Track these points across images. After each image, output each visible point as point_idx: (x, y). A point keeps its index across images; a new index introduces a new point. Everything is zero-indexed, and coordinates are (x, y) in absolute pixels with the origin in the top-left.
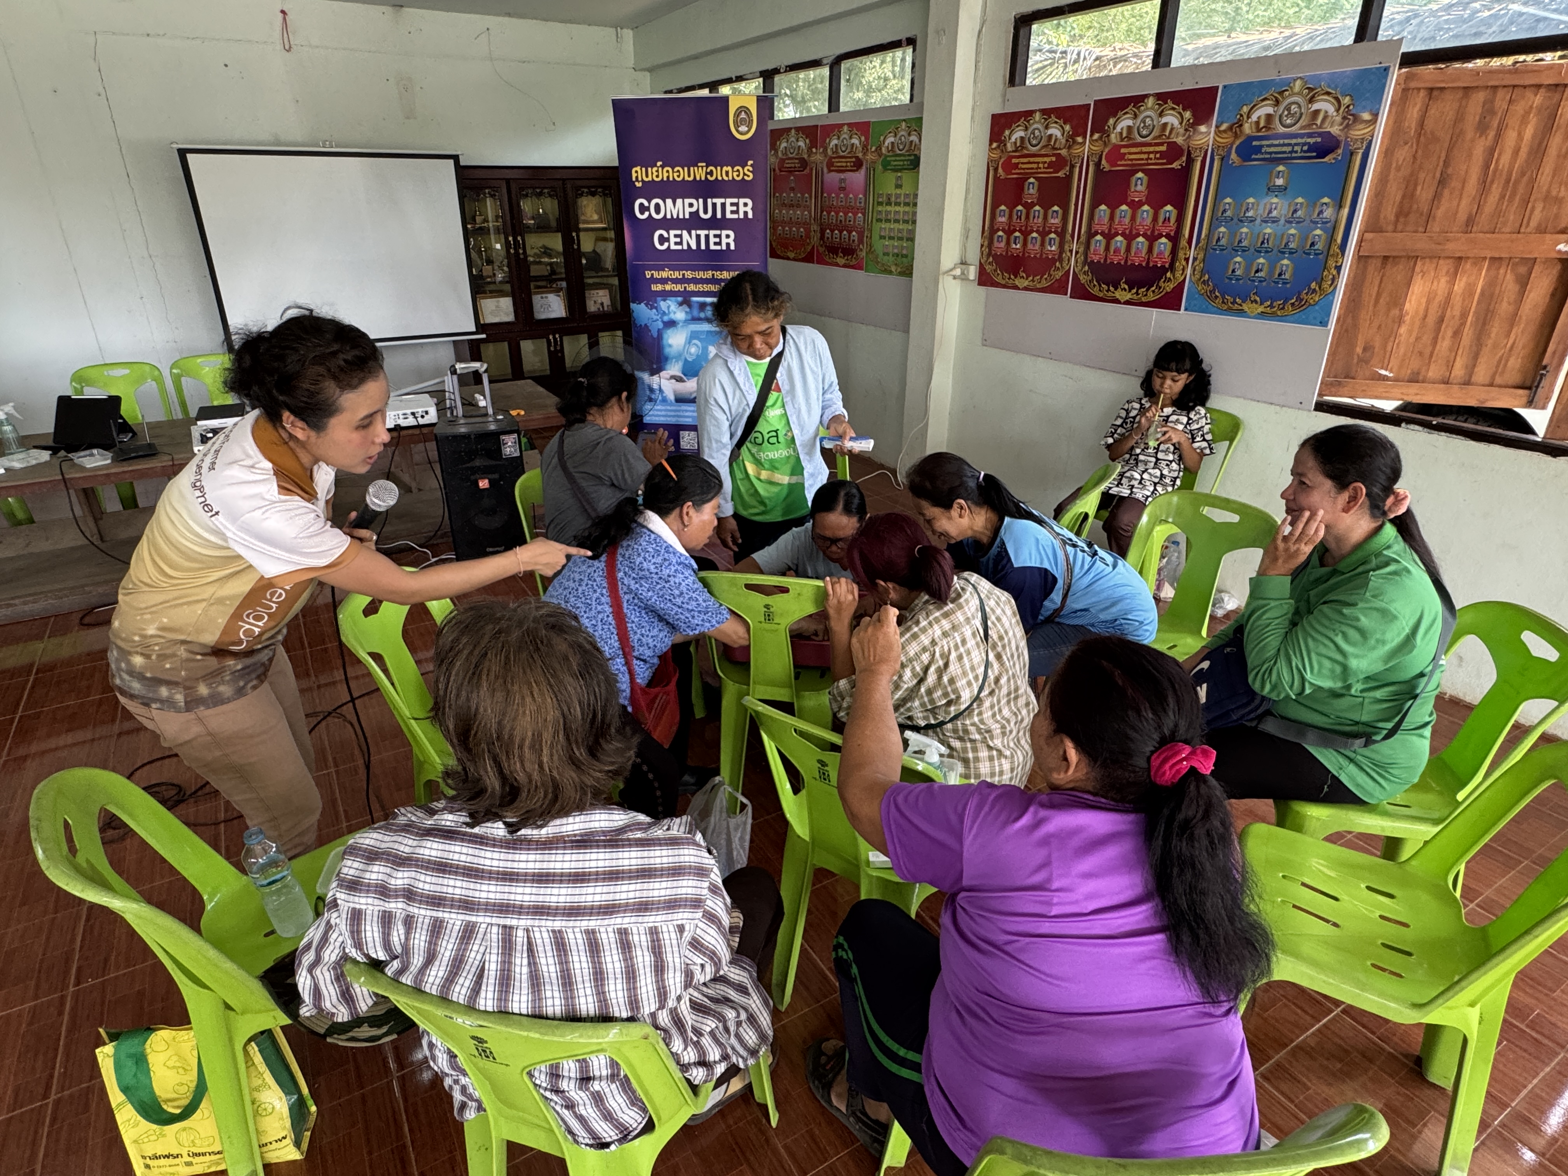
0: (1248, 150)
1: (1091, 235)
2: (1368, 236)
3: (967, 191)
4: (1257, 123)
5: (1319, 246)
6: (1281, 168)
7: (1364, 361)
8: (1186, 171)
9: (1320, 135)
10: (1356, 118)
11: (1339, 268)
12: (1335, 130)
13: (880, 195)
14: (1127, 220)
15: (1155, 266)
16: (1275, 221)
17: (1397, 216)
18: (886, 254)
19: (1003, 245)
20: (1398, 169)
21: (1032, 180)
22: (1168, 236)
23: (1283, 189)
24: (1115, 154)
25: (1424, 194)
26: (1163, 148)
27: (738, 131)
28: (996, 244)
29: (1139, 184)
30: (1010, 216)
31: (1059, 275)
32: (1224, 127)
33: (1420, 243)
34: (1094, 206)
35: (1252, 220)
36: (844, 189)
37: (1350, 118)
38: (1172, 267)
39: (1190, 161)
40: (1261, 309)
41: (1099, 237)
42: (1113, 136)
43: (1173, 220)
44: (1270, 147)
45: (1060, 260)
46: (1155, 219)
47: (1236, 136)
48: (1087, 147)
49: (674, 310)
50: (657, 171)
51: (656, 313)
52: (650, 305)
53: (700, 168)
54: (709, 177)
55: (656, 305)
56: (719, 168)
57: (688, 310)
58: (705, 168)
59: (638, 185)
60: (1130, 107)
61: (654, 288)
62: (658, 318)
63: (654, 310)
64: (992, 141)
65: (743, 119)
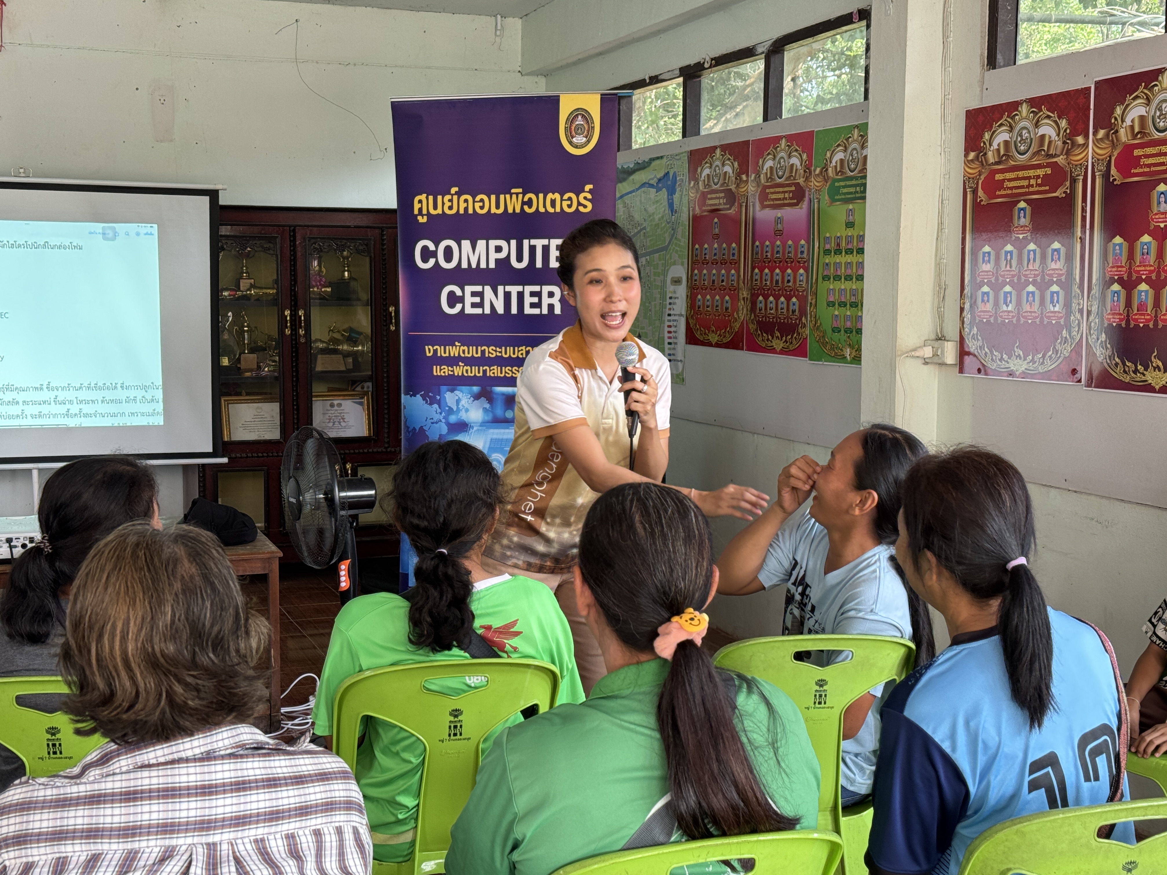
13: (826, 240)
18: (836, 330)
19: (989, 306)
21: (1022, 205)
24: (1127, 160)
27: (571, 143)
31: (1067, 349)
34: (1106, 238)
36: (781, 232)
48: (1091, 149)
49: (466, 406)
50: (451, 201)
51: (439, 410)
52: (430, 397)
53: (514, 196)
54: (526, 208)
55: (438, 397)
56: (541, 196)
57: (487, 406)
58: (520, 196)
59: (422, 220)
60: (1141, 88)
61: (438, 371)
62: (441, 418)
63: (436, 406)
64: (968, 149)
65: (578, 127)
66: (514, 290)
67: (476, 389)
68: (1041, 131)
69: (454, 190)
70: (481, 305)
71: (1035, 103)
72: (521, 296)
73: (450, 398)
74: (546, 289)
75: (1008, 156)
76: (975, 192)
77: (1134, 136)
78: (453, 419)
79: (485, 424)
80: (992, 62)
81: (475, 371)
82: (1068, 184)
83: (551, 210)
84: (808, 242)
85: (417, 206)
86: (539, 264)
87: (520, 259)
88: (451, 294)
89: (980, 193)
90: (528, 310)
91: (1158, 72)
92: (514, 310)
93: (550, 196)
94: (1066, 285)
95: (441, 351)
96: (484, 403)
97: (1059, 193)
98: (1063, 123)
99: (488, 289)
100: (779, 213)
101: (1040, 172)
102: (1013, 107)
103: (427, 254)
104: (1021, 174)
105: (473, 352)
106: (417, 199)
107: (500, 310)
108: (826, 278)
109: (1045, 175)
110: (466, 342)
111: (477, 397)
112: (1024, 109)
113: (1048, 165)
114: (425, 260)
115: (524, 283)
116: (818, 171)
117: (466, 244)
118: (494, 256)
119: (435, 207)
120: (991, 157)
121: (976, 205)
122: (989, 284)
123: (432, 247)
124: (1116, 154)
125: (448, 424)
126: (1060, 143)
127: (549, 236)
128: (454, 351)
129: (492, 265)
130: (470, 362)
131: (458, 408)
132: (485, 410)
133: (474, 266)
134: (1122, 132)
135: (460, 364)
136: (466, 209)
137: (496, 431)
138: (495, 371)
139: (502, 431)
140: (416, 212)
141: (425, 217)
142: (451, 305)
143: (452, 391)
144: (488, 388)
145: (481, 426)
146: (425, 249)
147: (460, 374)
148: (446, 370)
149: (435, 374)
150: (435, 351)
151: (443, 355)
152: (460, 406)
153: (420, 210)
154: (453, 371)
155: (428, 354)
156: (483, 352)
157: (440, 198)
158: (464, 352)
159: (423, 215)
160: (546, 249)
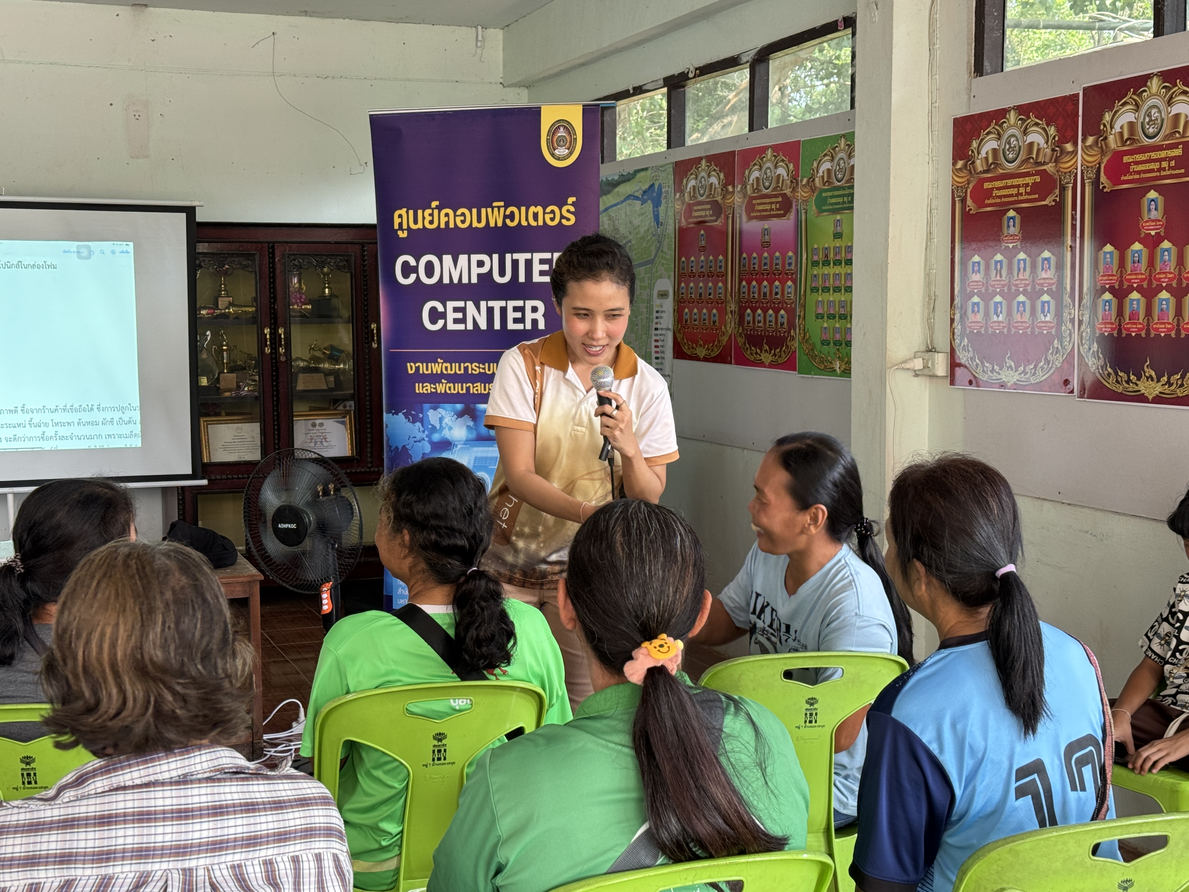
1: (1097, 293)
18: (825, 343)
19: (980, 317)
21: (1011, 213)
24: (1117, 167)
26: (1179, 152)
27: (553, 155)
34: (1096, 247)
36: (768, 244)
46: (1181, 262)
48: (1080, 156)
49: (450, 423)
50: (431, 215)
51: (422, 429)
52: (412, 415)
53: (496, 210)
54: (508, 221)
55: (421, 416)
56: (523, 209)
57: (471, 424)
58: (502, 209)
59: (403, 235)
60: (1130, 94)
61: (420, 389)
62: (424, 436)
63: (418, 424)
64: (956, 158)
65: (561, 139)
66: (497, 305)
67: (459, 406)
68: (1030, 138)
69: (434, 204)
70: (463, 321)
71: (1023, 110)
72: (504, 311)
73: (432, 416)
74: (530, 304)
75: (997, 165)
76: (963, 201)
77: (1124, 143)
78: (436, 437)
79: (469, 442)
80: (979, 69)
81: (458, 389)
82: (1057, 191)
83: (533, 223)
84: (796, 253)
85: (397, 221)
86: (522, 279)
87: (502, 273)
88: (433, 310)
89: (969, 202)
90: (511, 326)
91: (1147, 78)
92: (497, 326)
93: (532, 209)
94: (1057, 296)
95: (423, 368)
96: (467, 420)
97: (1048, 201)
98: (1052, 131)
99: (470, 305)
100: (766, 224)
101: (1029, 180)
102: (1000, 114)
103: (407, 270)
104: (1009, 182)
105: (456, 369)
106: (397, 213)
107: (483, 326)
108: (815, 290)
109: (1035, 184)
110: (449, 359)
111: (460, 415)
112: (1012, 116)
113: (1037, 173)
114: (406, 276)
115: (507, 297)
116: (805, 181)
117: (447, 259)
118: (476, 271)
119: (416, 222)
120: (980, 166)
121: (965, 214)
122: (979, 294)
123: (412, 262)
124: (1105, 160)
125: (432, 443)
126: (1048, 151)
127: (532, 250)
128: (436, 368)
129: (474, 280)
130: (453, 379)
131: (441, 426)
132: (468, 427)
133: (456, 281)
134: (1111, 138)
135: (443, 381)
136: (447, 223)
137: (480, 449)
138: (479, 388)
139: (487, 449)
140: (396, 227)
141: (406, 232)
142: (433, 321)
143: (435, 409)
144: (472, 406)
145: (464, 444)
146: (405, 264)
147: (443, 392)
148: (429, 388)
149: (417, 391)
150: (417, 368)
151: (426, 372)
152: (444, 425)
153: (401, 224)
154: (435, 388)
155: (410, 372)
156: (466, 369)
157: (420, 212)
158: (446, 368)
159: (403, 230)
160: (529, 264)
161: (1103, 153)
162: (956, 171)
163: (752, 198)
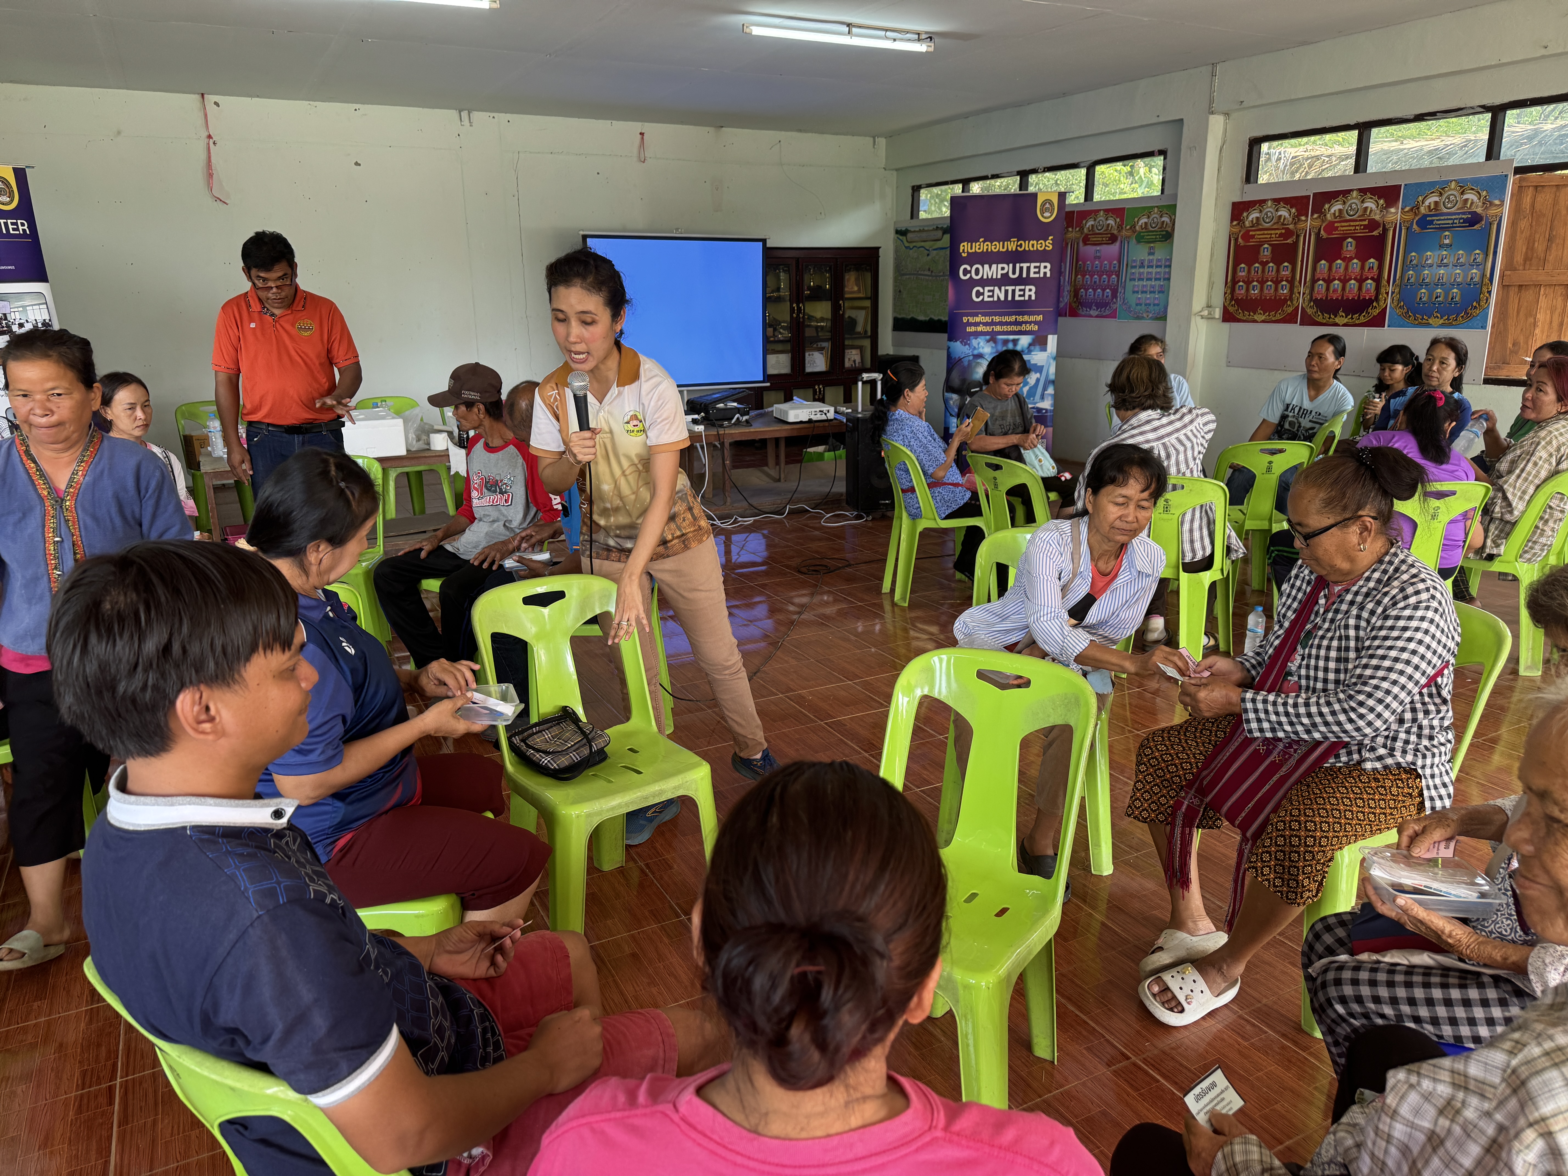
0: (1424, 222)
1: (1314, 281)
2: (1508, 273)
3: (1212, 255)
4: (1429, 207)
5: (1476, 279)
6: (1447, 233)
7: (1514, 352)
8: (1383, 237)
9: (1470, 213)
10: (1491, 204)
11: (1490, 292)
12: (1479, 210)
13: (1135, 261)
14: (1342, 270)
15: (1364, 299)
16: (1446, 265)
17: (1525, 260)
18: (1139, 304)
19: (1243, 292)
20: (1522, 232)
21: (1266, 246)
22: (1372, 279)
23: (1449, 246)
24: (1330, 228)
25: (1540, 247)
26: (1366, 223)
27: (1043, 216)
28: (1237, 291)
29: (1350, 246)
30: (1249, 272)
31: (1290, 310)
32: (1407, 209)
33: (1540, 276)
34: (1316, 261)
35: (1431, 266)
36: (1099, 258)
37: (1488, 203)
38: (1377, 299)
39: (1385, 230)
40: (1441, 321)
41: (1321, 282)
42: (1328, 216)
43: (1375, 268)
44: (1438, 221)
45: (1291, 299)
46: (1363, 268)
47: (1416, 214)
48: (1309, 222)
49: (983, 345)
50: (980, 245)
51: (969, 347)
52: (965, 341)
53: (1012, 242)
54: (1018, 248)
55: (970, 341)
56: (1026, 242)
58: (1016, 242)
59: (964, 255)
60: (1340, 197)
61: (969, 329)
62: (971, 351)
63: (968, 345)
64: (1232, 221)
65: (1047, 209)
66: (1010, 288)
67: (988, 337)
68: (1279, 213)
69: (981, 240)
70: (992, 296)
71: (1277, 201)
72: (1014, 291)
73: (975, 341)
74: (1028, 288)
75: (1258, 224)
76: (1236, 240)
77: (1335, 218)
78: (976, 351)
80: (1246, 182)
81: (988, 329)
82: (1294, 237)
83: (1031, 249)
84: (1119, 262)
85: (962, 248)
86: (1024, 275)
87: (1014, 273)
88: (978, 291)
90: (1017, 298)
91: (1352, 190)
92: (1010, 298)
93: (1031, 242)
94: (1291, 282)
95: (971, 320)
96: (992, 344)
97: (1289, 241)
98: (1293, 210)
99: (996, 288)
100: (1098, 248)
101: (1278, 232)
102: (1262, 202)
103: (966, 272)
104: (1266, 232)
105: (987, 319)
106: (962, 244)
107: (1002, 298)
108: (1132, 280)
109: (1281, 233)
110: (984, 315)
111: (988, 341)
112: (1269, 203)
113: (1283, 229)
114: (965, 275)
115: (1016, 285)
116: (1128, 228)
117: (986, 266)
118: (1000, 272)
119: (971, 249)
120: (1247, 224)
121: (1237, 246)
122: (1243, 282)
123: (969, 268)
124: (1324, 225)
125: (973, 355)
126: (1290, 219)
127: (1031, 262)
128: (978, 319)
129: (999, 277)
130: (986, 324)
131: (979, 346)
133: (990, 277)
135: (980, 325)
136: (987, 249)
138: (999, 328)
140: (961, 251)
141: (966, 254)
142: (977, 297)
143: (977, 338)
144: (995, 336)
146: (965, 269)
147: (981, 330)
148: (973, 329)
149: (967, 330)
150: (967, 319)
154: (977, 328)
155: (964, 321)
156: (993, 319)
157: (974, 244)
158: (983, 319)
159: (964, 253)
160: (1028, 268)
161: (1323, 221)
162: (1232, 226)
163: (1087, 235)
